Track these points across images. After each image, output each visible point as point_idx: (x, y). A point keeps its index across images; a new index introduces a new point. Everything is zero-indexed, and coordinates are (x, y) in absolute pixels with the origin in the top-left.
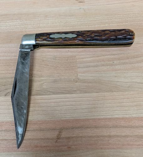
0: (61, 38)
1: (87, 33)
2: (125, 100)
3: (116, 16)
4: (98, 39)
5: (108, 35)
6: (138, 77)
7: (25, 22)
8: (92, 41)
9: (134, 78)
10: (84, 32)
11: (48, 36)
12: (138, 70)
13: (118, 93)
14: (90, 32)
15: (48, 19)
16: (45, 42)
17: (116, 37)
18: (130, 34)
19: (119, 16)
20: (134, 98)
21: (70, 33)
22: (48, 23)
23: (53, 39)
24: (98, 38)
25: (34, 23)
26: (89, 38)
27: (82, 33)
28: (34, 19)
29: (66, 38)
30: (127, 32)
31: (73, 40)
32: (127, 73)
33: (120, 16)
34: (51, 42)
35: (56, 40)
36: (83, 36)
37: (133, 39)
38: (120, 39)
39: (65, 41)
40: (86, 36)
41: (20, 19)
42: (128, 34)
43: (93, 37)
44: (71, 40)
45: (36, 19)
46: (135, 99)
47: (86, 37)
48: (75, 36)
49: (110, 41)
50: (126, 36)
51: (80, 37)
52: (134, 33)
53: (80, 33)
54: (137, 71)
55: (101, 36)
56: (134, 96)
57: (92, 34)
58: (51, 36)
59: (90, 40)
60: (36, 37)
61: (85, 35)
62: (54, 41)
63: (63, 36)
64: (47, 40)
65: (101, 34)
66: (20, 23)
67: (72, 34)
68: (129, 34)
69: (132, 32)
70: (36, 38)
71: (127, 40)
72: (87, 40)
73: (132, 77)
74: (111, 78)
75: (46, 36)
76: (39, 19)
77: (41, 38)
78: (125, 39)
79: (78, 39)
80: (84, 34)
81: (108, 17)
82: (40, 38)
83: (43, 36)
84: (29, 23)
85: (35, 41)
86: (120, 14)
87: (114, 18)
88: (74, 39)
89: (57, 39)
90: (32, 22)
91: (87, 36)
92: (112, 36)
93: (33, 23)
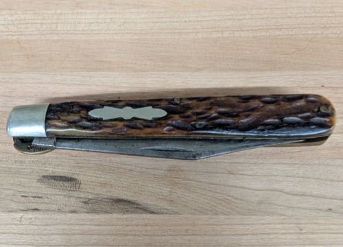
0: (121, 120)
1: (198, 107)
2: (245, 237)
3: (254, 12)
4: (228, 124)
5: (258, 113)
6: (289, 179)
7: (22, 17)
8: (211, 129)
9: (277, 178)
10: (190, 102)
11: (83, 112)
12: (291, 158)
13: (231, 217)
14: (204, 102)
15: (80, 11)
16: (73, 130)
17: (281, 119)
18: (323, 109)
19: (262, 11)
20: (269, 234)
21: (148, 105)
22: (79, 23)
23: (98, 123)
24: (230, 120)
25: (43, 21)
26: (204, 123)
27: (183, 106)
28: (44, 12)
29: (134, 119)
30: (312, 106)
31: (156, 127)
32: (261, 165)
33: (264, 13)
34: (93, 130)
35: (107, 127)
36: (186, 114)
37: (330, 127)
38: (293, 125)
39: (133, 128)
40: (193, 114)
41: (10, 10)
42: (316, 110)
43: (215, 118)
44: (149, 127)
45: (49, 12)
46: (272, 236)
47: (195, 118)
48: (161, 113)
49: (263, 130)
50: (309, 117)
51: (177, 116)
52: (333, 109)
53: (177, 104)
54: (288, 161)
55: (237, 116)
56: (273, 229)
57: (210, 109)
58: (94, 114)
59: (205, 128)
60: (49, 116)
61: (189, 113)
62: (101, 128)
63: (128, 113)
64: (80, 124)
65: (236, 110)
66: (9, 19)
67: (154, 107)
68: (319, 110)
69: (328, 105)
70: (47, 119)
71: (313, 130)
72: (197, 126)
73: (273, 178)
74: (217, 177)
75: (79, 112)
76: (59, 12)
77: (62, 118)
78: (307, 124)
79: (169, 125)
80: (188, 108)
81: (233, 13)
82: (59, 119)
83: (70, 112)
84: (30, 21)
85: (46, 127)
86: (266, 9)
87: (248, 17)
88: (158, 122)
89: (108, 124)
90: (40, 18)
91: (198, 114)
92: (269, 118)
93: (39, 21)
